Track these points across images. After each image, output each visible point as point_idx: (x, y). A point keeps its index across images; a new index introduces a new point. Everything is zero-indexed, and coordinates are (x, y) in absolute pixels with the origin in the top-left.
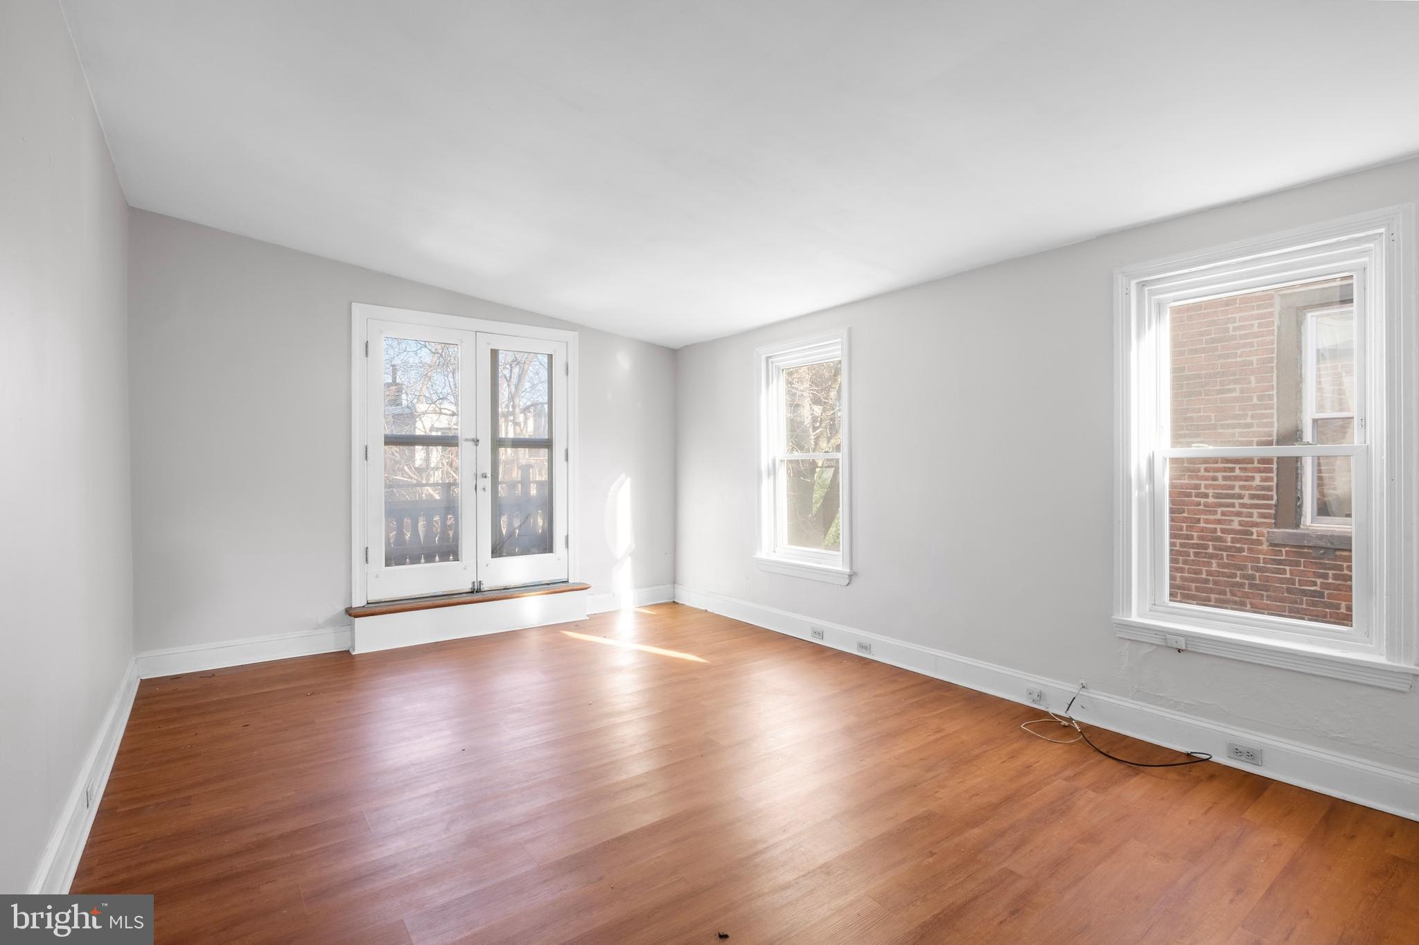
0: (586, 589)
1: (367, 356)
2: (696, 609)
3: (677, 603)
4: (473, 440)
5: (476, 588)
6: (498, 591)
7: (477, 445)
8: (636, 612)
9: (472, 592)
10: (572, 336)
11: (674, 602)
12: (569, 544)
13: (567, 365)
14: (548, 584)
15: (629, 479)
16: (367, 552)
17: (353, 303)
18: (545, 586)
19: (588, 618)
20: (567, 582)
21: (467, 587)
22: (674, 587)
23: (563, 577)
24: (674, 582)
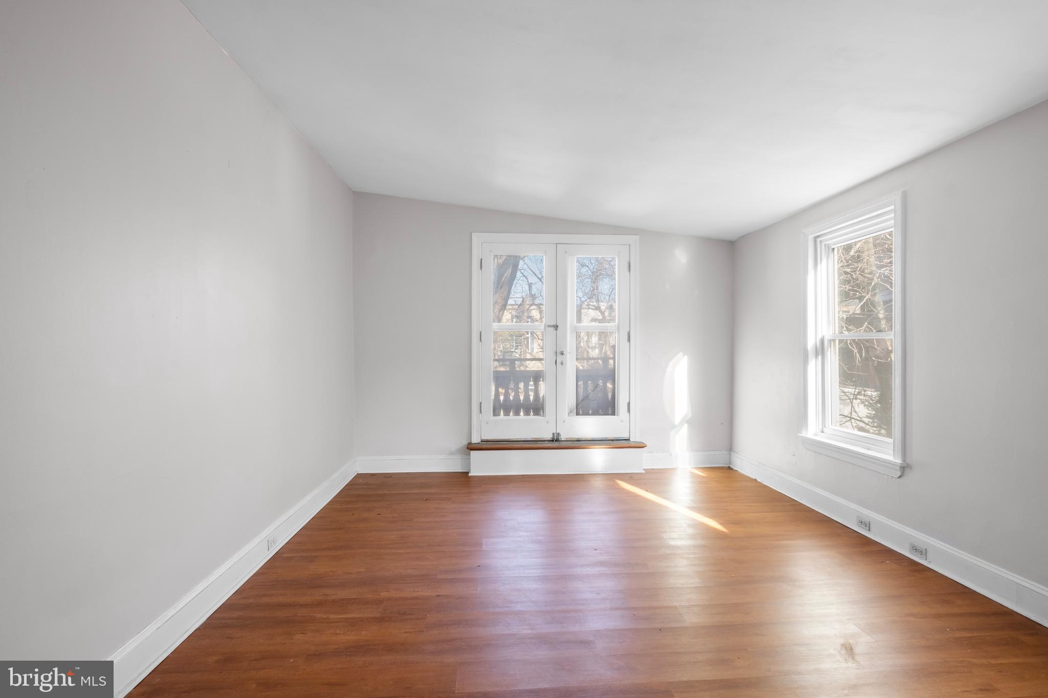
0: (643, 447)
1: (481, 269)
2: (747, 477)
3: (732, 469)
4: (554, 326)
5: (555, 438)
6: (572, 442)
7: (557, 330)
8: (691, 472)
9: (553, 441)
10: (633, 239)
11: (729, 467)
12: (630, 409)
13: (630, 263)
14: (612, 440)
15: (686, 357)
16: (481, 405)
17: (473, 234)
18: (610, 442)
19: (644, 472)
20: (629, 440)
21: (549, 436)
22: (730, 454)
23: (626, 436)
24: (730, 449)
